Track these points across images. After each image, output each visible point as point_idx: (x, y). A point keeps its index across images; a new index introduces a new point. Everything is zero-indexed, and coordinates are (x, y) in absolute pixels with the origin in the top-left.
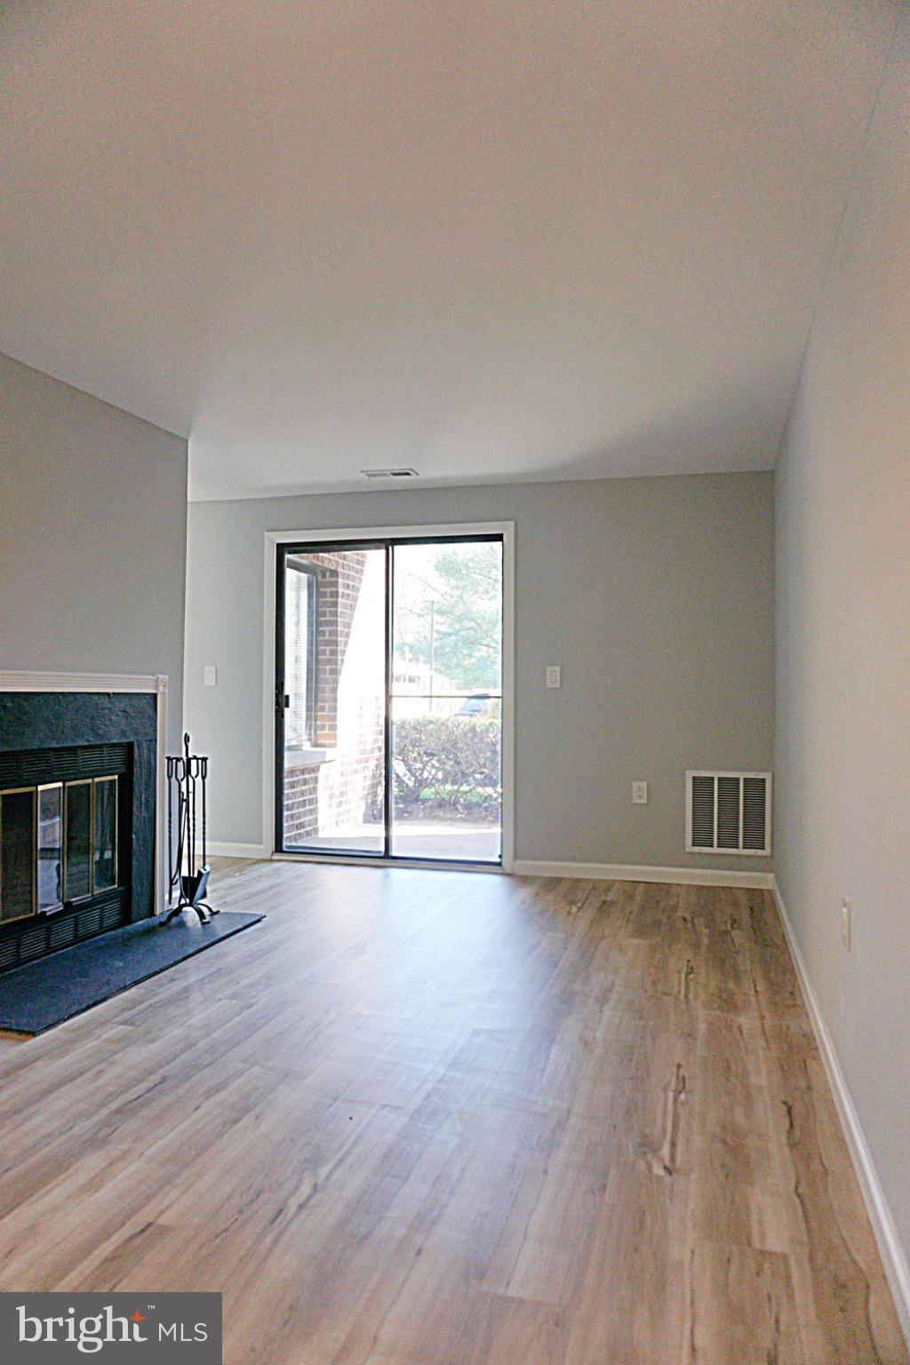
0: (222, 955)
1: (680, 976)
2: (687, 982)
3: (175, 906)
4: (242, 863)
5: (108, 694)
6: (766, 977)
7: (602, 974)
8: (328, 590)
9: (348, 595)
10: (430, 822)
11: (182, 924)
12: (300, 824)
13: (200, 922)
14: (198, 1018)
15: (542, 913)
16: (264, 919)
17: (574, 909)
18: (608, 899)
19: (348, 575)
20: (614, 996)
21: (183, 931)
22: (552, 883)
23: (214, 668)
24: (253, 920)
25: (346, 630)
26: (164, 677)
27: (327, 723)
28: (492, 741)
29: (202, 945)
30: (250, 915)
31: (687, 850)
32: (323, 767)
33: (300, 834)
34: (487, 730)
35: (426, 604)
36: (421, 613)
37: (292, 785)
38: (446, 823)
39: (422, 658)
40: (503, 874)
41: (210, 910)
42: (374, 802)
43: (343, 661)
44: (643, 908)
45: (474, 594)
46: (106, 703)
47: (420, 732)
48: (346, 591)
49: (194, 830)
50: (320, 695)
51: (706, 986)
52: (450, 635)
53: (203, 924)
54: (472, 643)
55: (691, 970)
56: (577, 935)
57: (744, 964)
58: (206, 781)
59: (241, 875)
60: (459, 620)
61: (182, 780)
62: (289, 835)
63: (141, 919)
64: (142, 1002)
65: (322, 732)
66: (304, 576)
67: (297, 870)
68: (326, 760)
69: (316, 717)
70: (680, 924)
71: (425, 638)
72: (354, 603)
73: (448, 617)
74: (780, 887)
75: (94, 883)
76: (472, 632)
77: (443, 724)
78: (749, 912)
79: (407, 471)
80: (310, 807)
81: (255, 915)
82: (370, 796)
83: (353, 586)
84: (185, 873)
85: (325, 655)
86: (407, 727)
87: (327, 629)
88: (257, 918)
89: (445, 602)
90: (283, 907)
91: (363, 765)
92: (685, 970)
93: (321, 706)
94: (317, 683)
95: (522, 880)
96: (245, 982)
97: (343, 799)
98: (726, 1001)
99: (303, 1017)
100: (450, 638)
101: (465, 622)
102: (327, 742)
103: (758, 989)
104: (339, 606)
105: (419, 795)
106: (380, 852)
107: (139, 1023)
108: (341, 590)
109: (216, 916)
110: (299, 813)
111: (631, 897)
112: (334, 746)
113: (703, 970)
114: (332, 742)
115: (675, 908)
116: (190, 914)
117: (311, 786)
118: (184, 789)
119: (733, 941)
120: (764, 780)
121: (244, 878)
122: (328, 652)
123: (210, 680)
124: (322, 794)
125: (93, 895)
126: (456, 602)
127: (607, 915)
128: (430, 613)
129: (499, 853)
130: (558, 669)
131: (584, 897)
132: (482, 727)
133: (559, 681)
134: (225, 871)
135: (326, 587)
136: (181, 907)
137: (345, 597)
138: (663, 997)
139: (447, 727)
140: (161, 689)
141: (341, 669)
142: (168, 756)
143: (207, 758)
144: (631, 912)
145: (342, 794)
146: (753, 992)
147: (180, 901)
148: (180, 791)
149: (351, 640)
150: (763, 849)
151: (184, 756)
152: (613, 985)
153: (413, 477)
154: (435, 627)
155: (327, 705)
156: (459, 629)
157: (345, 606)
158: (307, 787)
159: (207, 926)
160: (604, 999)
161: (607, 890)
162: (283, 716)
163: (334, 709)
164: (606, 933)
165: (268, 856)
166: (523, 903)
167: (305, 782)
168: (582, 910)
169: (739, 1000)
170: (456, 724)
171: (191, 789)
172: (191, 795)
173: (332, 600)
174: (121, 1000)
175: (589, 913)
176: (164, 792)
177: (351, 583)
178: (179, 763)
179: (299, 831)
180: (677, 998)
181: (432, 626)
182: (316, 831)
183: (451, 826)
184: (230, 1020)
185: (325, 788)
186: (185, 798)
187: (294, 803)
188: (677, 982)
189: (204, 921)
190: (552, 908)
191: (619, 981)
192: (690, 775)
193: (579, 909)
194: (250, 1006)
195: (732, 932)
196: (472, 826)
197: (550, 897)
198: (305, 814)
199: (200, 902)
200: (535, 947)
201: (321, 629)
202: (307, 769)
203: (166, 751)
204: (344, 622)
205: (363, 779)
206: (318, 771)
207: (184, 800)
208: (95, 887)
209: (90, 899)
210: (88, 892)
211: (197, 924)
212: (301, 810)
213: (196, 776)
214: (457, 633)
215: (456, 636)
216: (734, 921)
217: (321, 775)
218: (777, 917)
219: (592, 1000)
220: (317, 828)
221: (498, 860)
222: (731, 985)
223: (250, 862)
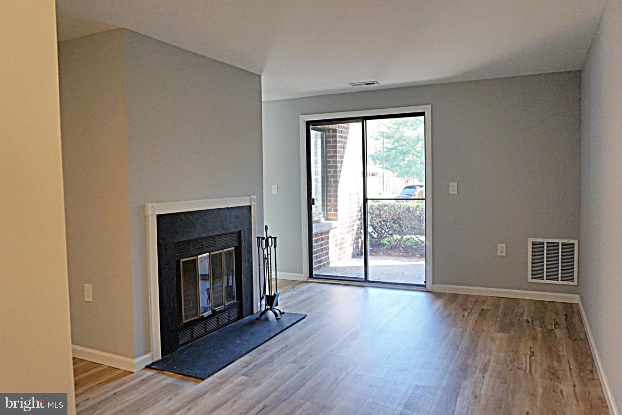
0: (286, 338)
1: (526, 358)
2: (530, 361)
3: (263, 309)
4: (293, 284)
5: (228, 208)
6: (576, 360)
7: (483, 355)
8: (332, 139)
9: (342, 141)
10: (386, 257)
11: (267, 319)
12: (321, 260)
13: (275, 318)
14: (278, 374)
15: (449, 315)
16: (307, 317)
17: (466, 314)
18: (485, 308)
19: (342, 131)
20: (490, 368)
21: (267, 323)
22: (453, 298)
23: (276, 186)
24: (301, 317)
25: (341, 160)
26: (254, 197)
27: (333, 208)
28: (419, 215)
29: (278, 332)
30: (299, 314)
31: (529, 281)
32: (331, 231)
33: (320, 266)
34: (416, 210)
35: (380, 133)
36: (377, 138)
37: (317, 241)
38: (394, 258)
39: (378, 162)
40: (428, 292)
41: (280, 311)
42: (357, 247)
43: (340, 176)
44: (504, 314)
45: (405, 127)
46: (227, 212)
47: (380, 210)
48: (341, 140)
49: (271, 273)
50: (329, 194)
51: (541, 364)
52: (393, 149)
53: (277, 319)
54: (403, 153)
55: (532, 354)
56: (468, 329)
57: (563, 350)
58: (277, 249)
59: (293, 290)
60: (397, 141)
61: (265, 249)
62: (315, 266)
63: (247, 316)
64: (251, 364)
65: (330, 213)
66: (319, 133)
67: (320, 288)
68: (333, 227)
69: (327, 205)
70: (525, 325)
71: (380, 151)
72: (345, 145)
73: (391, 140)
74: (582, 303)
75: (225, 300)
76: (404, 147)
77: (392, 206)
78: (565, 318)
79: (373, 82)
80: (325, 252)
81: (302, 315)
82: (355, 244)
83: (344, 136)
84: (267, 293)
85: (331, 173)
86: (373, 208)
87: (332, 160)
88: (303, 316)
89: (390, 132)
90: (315, 310)
91: (351, 228)
92: (529, 354)
93: (329, 200)
94: (327, 188)
95: (437, 295)
96: (299, 353)
97: (342, 246)
98: (553, 374)
99: (329, 375)
100: (393, 151)
101: (401, 142)
102: (333, 218)
103: (572, 367)
104: (337, 147)
105: (380, 243)
106: (362, 278)
107: (250, 375)
108: (338, 139)
109: (283, 315)
110: (320, 255)
111: (498, 307)
112: (336, 220)
113: (539, 354)
114: (335, 218)
115: (522, 314)
116: (270, 313)
117: (326, 241)
118: (266, 253)
119: (556, 336)
120: (573, 244)
121: (295, 292)
122: (332, 172)
123: (275, 192)
124: (331, 244)
125: (225, 306)
126: (395, 131)
127: (484, 318)
128: (382, 138)
129: (425, 280)
130: (456, 184)
131: (471, 307)
132: (413, 208)
133: (456, 190)
134: (286, 288)
135: (330, 138)
136: (266, 310)
137: (341, 143)
138: (518, 370)
139: (394, 208)
140: (253, 203)
141: (339, 180)
142: (258, 236)
143: (276, 238)
144: (497, 317)
145: (341, 244)
146: (568, 369)
147: (266, 307)
148: (264, 254)
149: (343, 165)
150: (573, 281)
151: (265, 236)
152: (489, 361)
153: (376, 85)
154: (385, 145)
155: (332, 199)
156: (398, 146)
157: (340, 147)
158: (323, 242)
159: (279, 320)
160: (484, 370)
161: (484, 302)
162: (311, 209)
163: (336, 201)
164: (484, 329)
165: (306, 280)
166: (438, 309)
167: (323, 239)
168: (470, 314)
169: (561, 373)
170: (399, 206)
171: (269, 253)
172: (269, 256)
173: (333, 144)
174: (241, 362)
175: (475, 316)
176: (256, 254)
177: (343, 135)
178: (263, 241)
179: (320, 264)
180: (525, 371)
181: (383, 144)
182: (328, 263)
183: (397, 260)
184: (292, 376)
185: (332, 242)
186: (266, 257)
187: (317, 250)
188: (525, 361)
189: (278, 318)
190: (454, 313)
191: (492, 359)
192: (530, 240)
193: (469, 313)
194: (303, 368)
195: (555, 330)
196: (409, 260)
197: (452, 306)
198: (322, 256)
199: (276, 308)
200: (445, 337)
201: (328, 160)
202: (324, 233)
203: (256, 234)
204: (340, 156)
205: (351, 236)
206: (329, 233)
207: (266, 258)
208: (226, 302)
209: (224, 308)
210: (222, 305)
211: (274, 319)
212: (321, 253)
213: (271, 246)
214: (396, 148)
215: (396, 150)
216: (556, 324)
217: (330, 235)
218: (581, 321)
219: (478, 371)
220: (329, 262)
221: (425, 284)
222: (556, 364)
223: (297, 283)
